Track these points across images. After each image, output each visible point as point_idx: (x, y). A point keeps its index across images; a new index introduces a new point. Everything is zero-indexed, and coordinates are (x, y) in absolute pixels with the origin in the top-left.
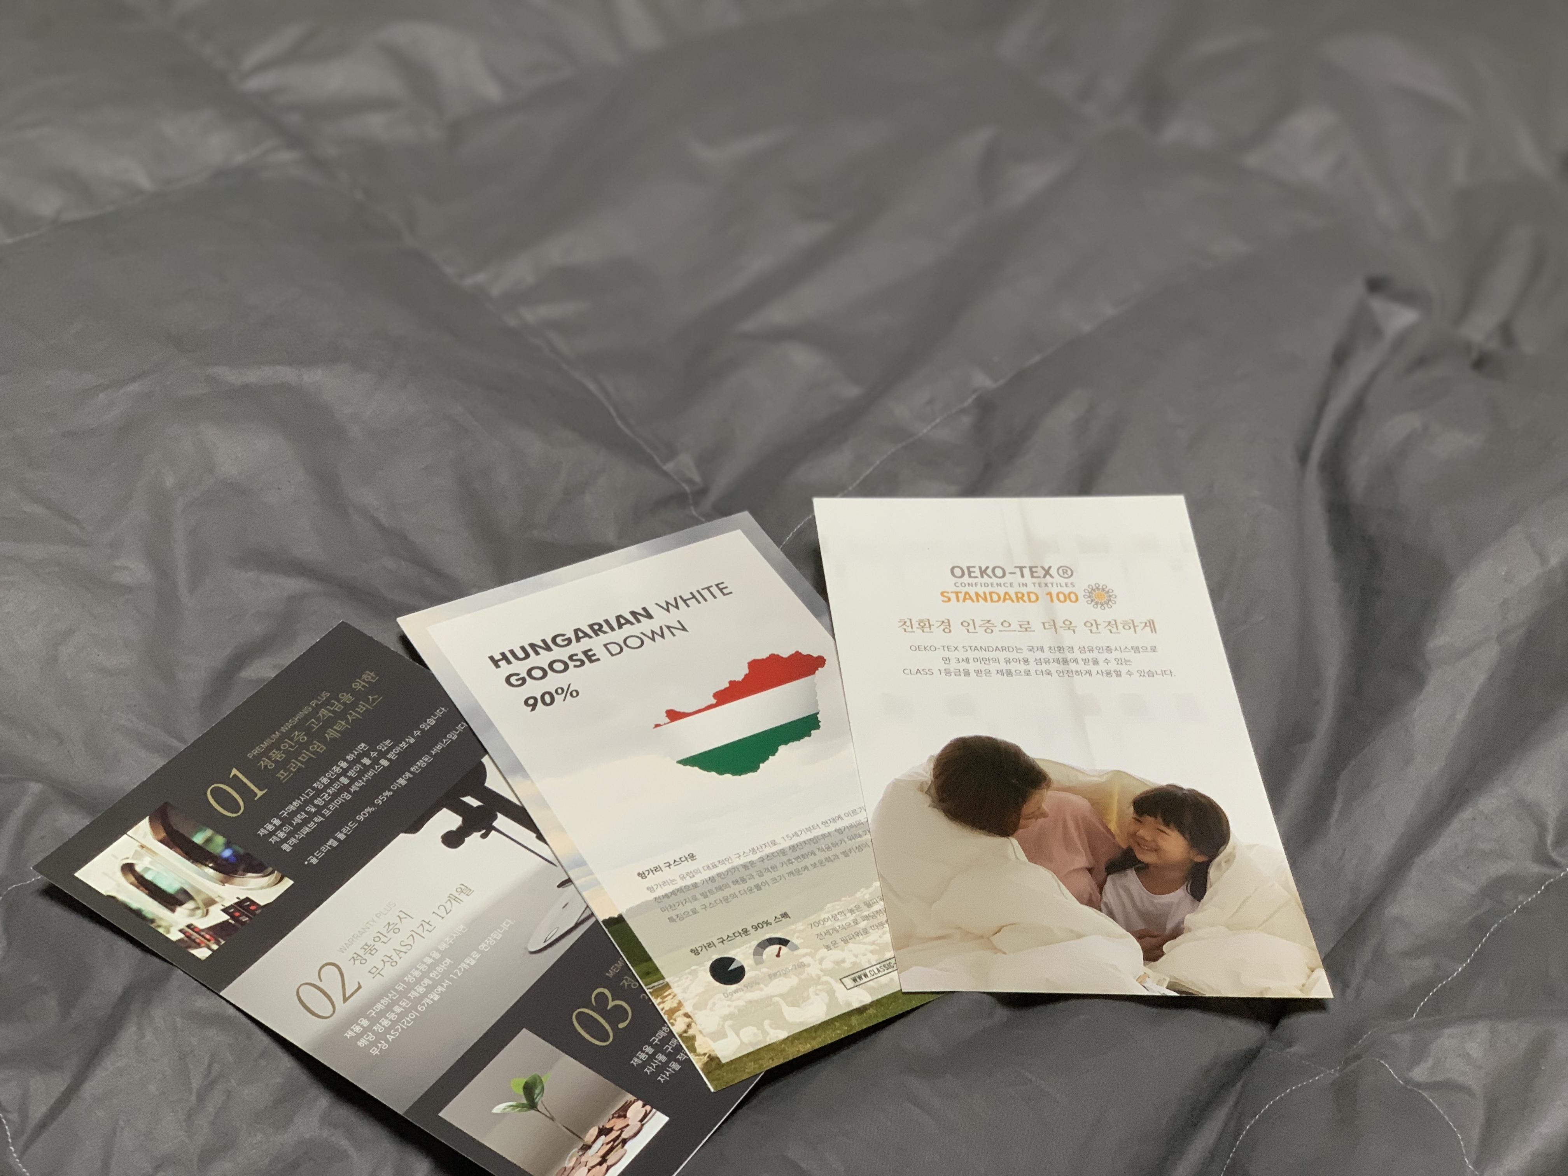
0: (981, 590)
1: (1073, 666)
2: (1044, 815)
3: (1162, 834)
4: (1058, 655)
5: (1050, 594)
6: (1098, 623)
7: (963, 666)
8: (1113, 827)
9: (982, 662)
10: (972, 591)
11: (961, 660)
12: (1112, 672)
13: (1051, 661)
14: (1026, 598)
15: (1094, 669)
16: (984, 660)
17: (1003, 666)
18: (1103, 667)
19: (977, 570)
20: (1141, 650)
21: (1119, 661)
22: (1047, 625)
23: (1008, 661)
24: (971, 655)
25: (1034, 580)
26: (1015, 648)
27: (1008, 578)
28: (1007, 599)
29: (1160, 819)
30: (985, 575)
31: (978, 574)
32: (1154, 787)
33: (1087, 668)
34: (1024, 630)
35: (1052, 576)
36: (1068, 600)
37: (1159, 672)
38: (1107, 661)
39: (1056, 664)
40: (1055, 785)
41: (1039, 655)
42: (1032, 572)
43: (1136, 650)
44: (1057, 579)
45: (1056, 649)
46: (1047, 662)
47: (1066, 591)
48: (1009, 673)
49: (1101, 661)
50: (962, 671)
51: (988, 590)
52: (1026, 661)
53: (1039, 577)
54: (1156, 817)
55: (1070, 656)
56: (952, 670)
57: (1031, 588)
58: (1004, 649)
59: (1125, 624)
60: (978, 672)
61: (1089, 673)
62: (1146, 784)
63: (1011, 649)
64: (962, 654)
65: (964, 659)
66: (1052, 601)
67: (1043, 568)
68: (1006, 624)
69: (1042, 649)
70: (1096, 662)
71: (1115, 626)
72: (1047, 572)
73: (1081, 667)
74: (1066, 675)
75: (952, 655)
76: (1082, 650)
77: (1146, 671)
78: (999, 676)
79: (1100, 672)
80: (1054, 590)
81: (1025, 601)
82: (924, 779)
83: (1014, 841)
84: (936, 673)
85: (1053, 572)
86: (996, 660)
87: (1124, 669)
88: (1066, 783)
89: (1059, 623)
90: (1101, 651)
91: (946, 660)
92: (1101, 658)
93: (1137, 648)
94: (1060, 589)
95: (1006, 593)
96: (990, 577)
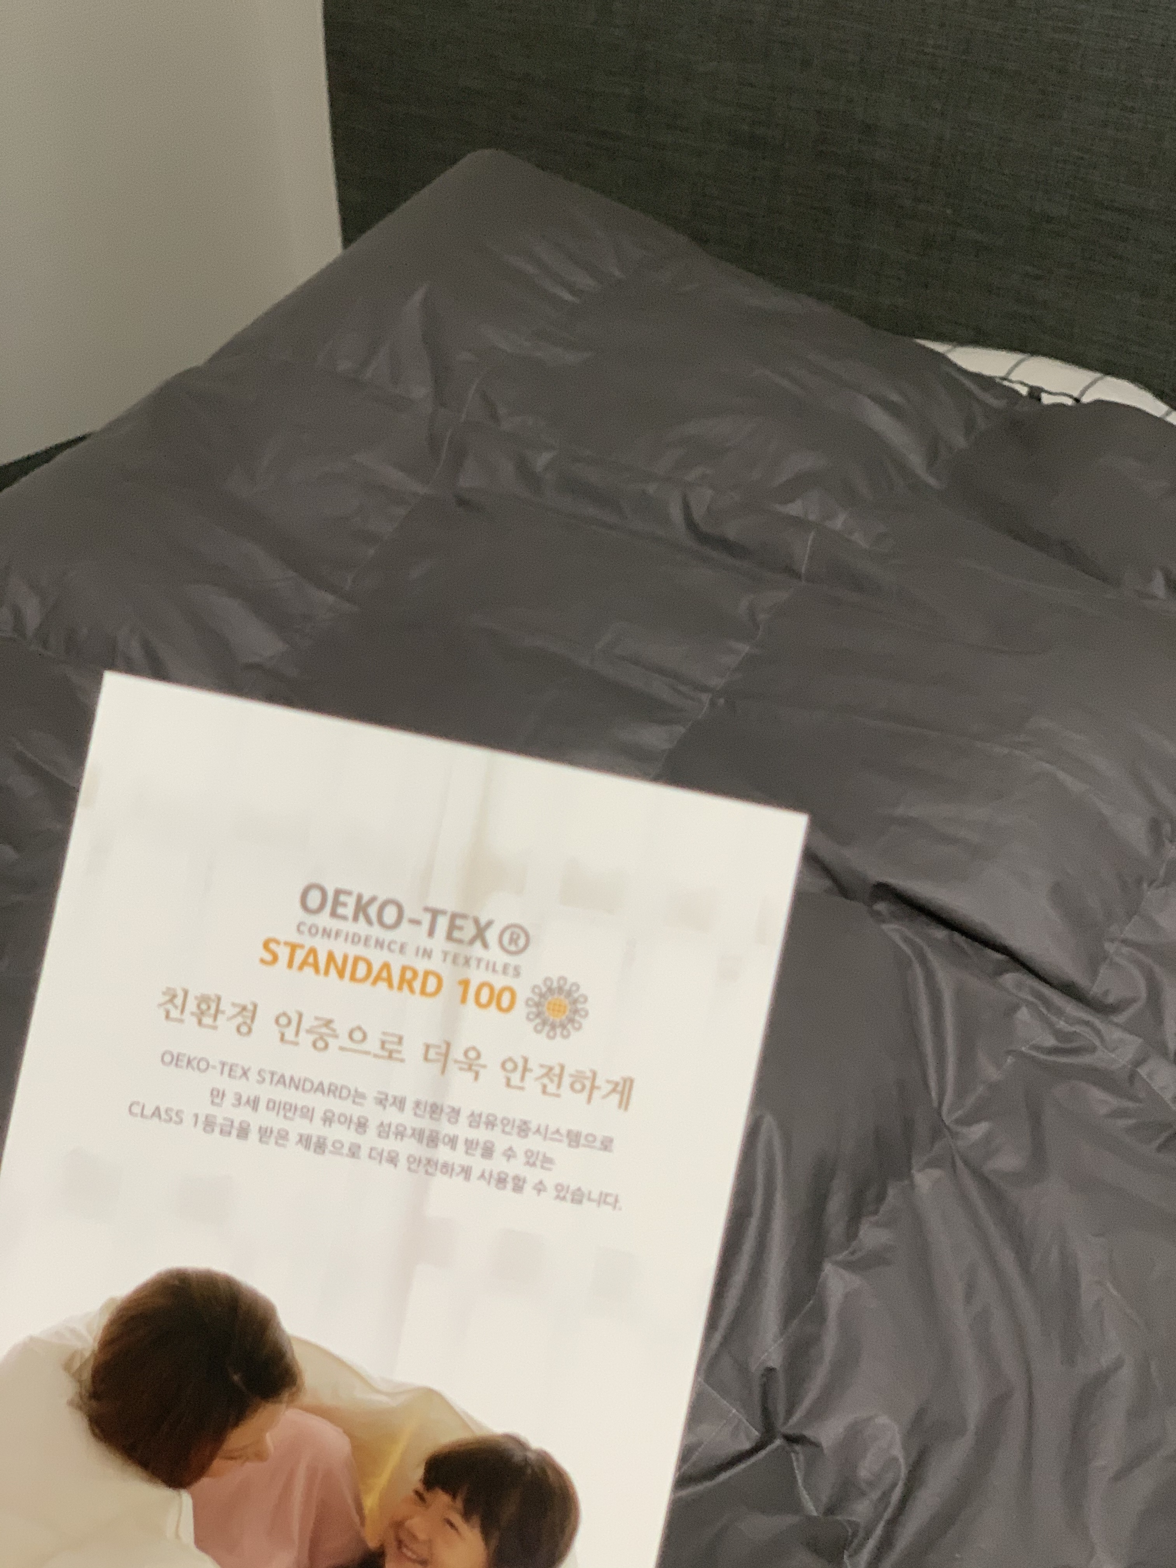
0: (340, 948)
1: (443, 1153)
2: (260, 1456)
3: (452, 1531)
4: (425, 1123)
5: (465, 984)
6: (529, 1066)
7: (243, 1114)
8: (370, 1502)
9: (282, 1112)
10: (323, 946)
11: (244, 1100)
12: (509, 1180)
13: (409, 1132)
14: (417, 985)
15: (478, 1164)
16: (288, 1107)
17: (316, 1129)
18: (498, 1164)
19: (351, 901)
20: (582, 1141)
21: (531, 1159)
22: (432, 1054)
23: (328, 1119)
24: (267, 1092)
25: (451, 947)
26: (353, 1092)
27: (405, 932)
28: (383, 980)
29: (459, 1504)
30: (361, 918)
31: (349, 911)
32: (479, 1433)
33: (466, 1161)
34: (386, 1054)
35: (485, 945)
36: (493, 1006)
37: (595, 1196)
38: (509, 1154)
39: (413, 1141)
40: (306, 1399)
41: (392, 1116)
42: (452, 927)
43: (574, 1139)
44: (495, 954)
45: (428, 1109)
46: (400, 1134)
47: (499, 981)
48: (320, 1146)
49: (499, 1148)
50: (236, 1124)
51: (354, 951)
52: (362, 1126)
53: (460, 941)
54: (454, 1497)
55: (446, 1128)
56: (219, 1120)
57: (435, 964)
58: (333, 1090)
59: (578, 1077)
60: (264, 1133)
61: (466, 1172)
62: (465, 1426)
63: (345, 1093)
64: (249, 1088)
65: (252, 1098)
66: (464, 1000)
67: (476, 921)
68: (358, 1035)
69: (400, 1103)
70: (488, 1151)
71: (556, 1079)
72: (480, 934)
73: (458, 1157)
74: (422, 1169)
75: (232, 1086)
76: (475, 1120)
77: (573, 1187)
78: (300, 1148)
79: (487, 1175)
80: (477, 976)
81: (412, 990)
82: (78, 1345)
83: (185, 1500)
84: (188, 1119)
85: (492, 936)
86: (308, 1113)
87: (532, 1175)
88: (327, 1399)
89: (457, 1053)
90: (508, 1129)
91: (217, 1095)
92: (501, 1142)
93: (578, 1135)
94: (489, 977)
95: (386, 966)
96: (369, 921)
